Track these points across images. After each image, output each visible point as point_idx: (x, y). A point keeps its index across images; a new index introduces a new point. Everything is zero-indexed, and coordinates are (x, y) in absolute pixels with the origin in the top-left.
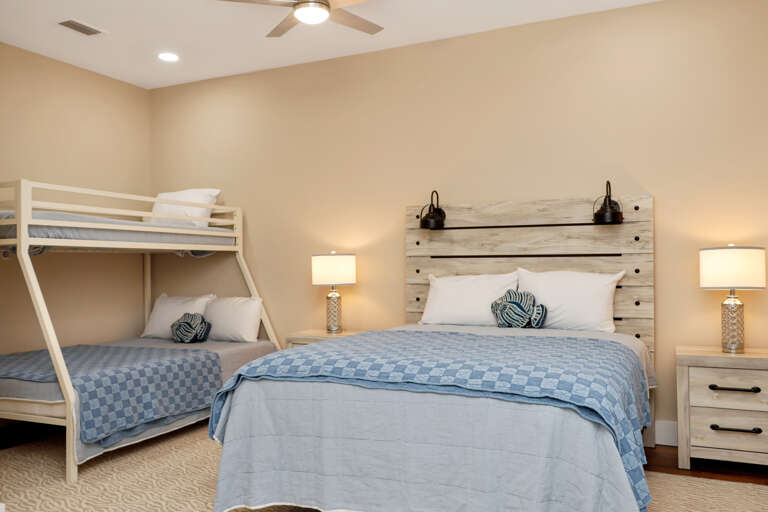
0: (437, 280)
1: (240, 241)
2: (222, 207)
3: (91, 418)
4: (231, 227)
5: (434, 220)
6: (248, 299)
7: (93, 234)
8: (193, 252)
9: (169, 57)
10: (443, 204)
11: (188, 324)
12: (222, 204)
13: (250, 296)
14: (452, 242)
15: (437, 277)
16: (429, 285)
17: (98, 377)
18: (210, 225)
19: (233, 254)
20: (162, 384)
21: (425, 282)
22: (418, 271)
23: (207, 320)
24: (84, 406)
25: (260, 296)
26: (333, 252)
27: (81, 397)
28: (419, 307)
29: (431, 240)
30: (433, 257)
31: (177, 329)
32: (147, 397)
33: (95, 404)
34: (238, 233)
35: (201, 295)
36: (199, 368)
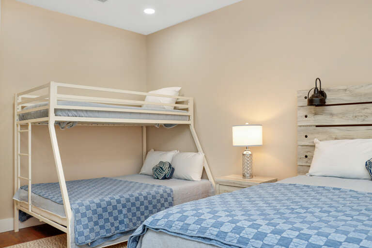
0: (321, 143)
1: (192, 118)
2: (182, 97)
3: (82, 229)
4: (187, 110)
5: (318, 99)
6: (196, 153)
7: (97, 114)
8: (165, 125)
9: (149, 11)
10: (324, 87)
11: (161, 168)
12: (183, 96)
13: (197, 151)
14: (332, 115)
15: (321, 141)
16: (315, 146)
17: (88, 203)
18: (175, 108)
19: (188, 126)
20: (132, 208)
21: (311, 144)
22: (306, 137)
23: (173, 166)
24: (78, 222)
25: (204, 152)
26: (247, 124)
27: (75, 216)
28: (307, 162)
29: (316, 114)
30: (317, 126)
31: (156, 171)
32: (121, 217)
33: (85, 221)
34: (190, 113)
35: (170, 151)
36: (158, 198)
